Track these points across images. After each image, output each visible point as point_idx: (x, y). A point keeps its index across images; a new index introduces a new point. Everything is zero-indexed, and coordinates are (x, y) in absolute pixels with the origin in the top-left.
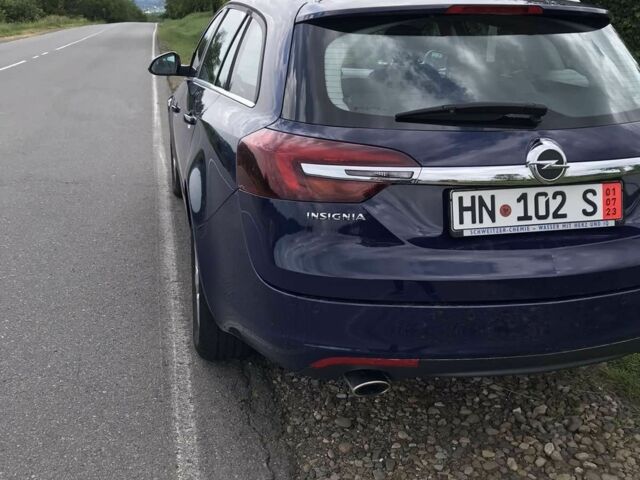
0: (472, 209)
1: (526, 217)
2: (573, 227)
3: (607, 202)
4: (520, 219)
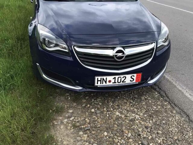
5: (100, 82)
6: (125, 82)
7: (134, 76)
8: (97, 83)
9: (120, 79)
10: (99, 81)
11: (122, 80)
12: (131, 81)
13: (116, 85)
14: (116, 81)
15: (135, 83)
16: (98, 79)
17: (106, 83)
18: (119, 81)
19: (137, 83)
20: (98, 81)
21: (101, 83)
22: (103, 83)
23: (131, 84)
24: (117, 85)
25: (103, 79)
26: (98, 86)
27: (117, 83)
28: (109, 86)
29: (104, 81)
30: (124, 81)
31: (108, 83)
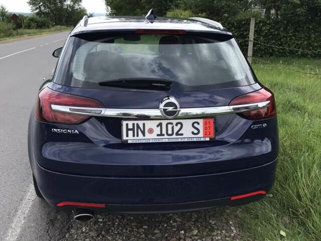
0: (133, 129)
1: (161, 134)
2: (186, 140)
3: (205, 129)
4: (158, 135)
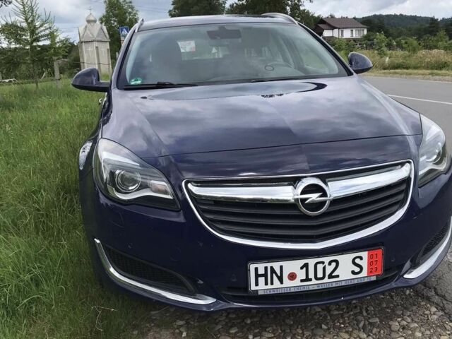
5: (263, 278)
6: (338, 276)
7: (361, 258)
8: (257, 284)
9: (320, 267)
10: (261, 275)
11: (328, 273)
12: (353, 272)
13: (311, 288)
14: (311, 275)
15: (366, 280)
16: (256, 269)
17: (282, 283)
18: (320, 275)
19: (374, 278)
20: (257, 276)
21: (266, 284)
22: (272, 283)
23: (356, 282)
24: (316, 288)
25: (273, 271)
26: (260, 293)
27: (314, 281)
28: (292, 290)
29: (274, 275)
30: (333, 275)
31: (287, 283)
